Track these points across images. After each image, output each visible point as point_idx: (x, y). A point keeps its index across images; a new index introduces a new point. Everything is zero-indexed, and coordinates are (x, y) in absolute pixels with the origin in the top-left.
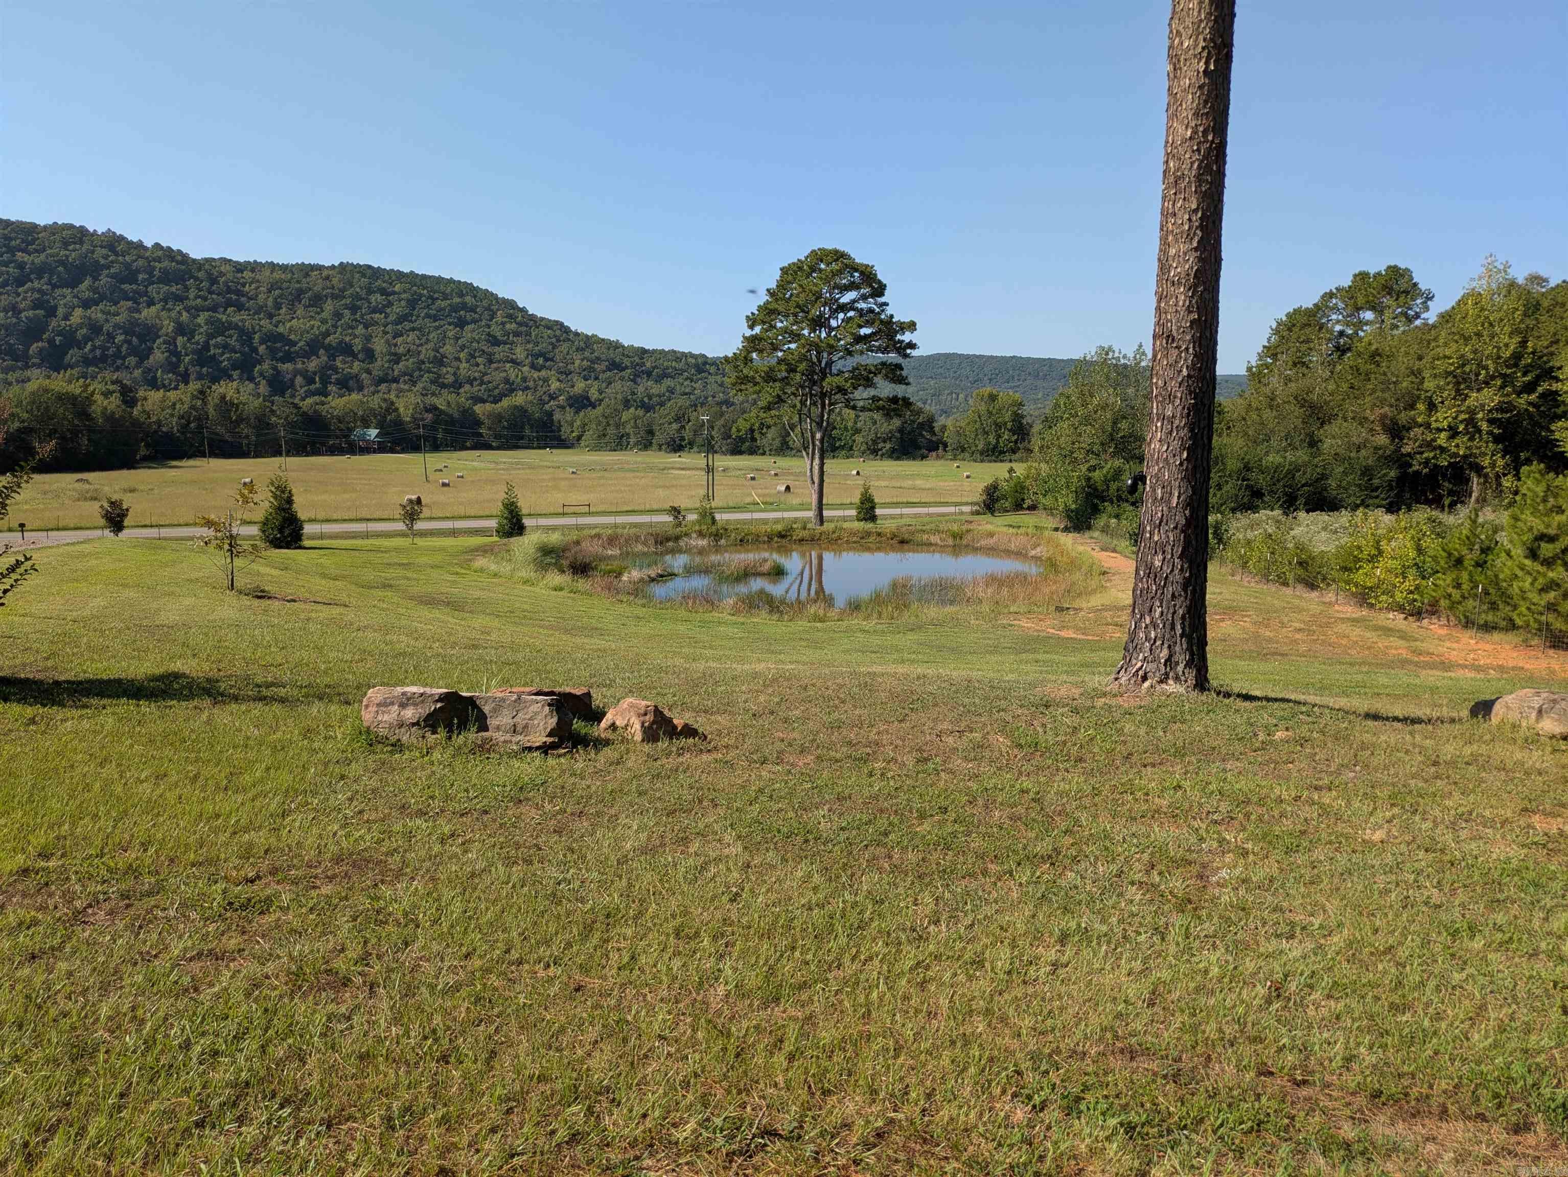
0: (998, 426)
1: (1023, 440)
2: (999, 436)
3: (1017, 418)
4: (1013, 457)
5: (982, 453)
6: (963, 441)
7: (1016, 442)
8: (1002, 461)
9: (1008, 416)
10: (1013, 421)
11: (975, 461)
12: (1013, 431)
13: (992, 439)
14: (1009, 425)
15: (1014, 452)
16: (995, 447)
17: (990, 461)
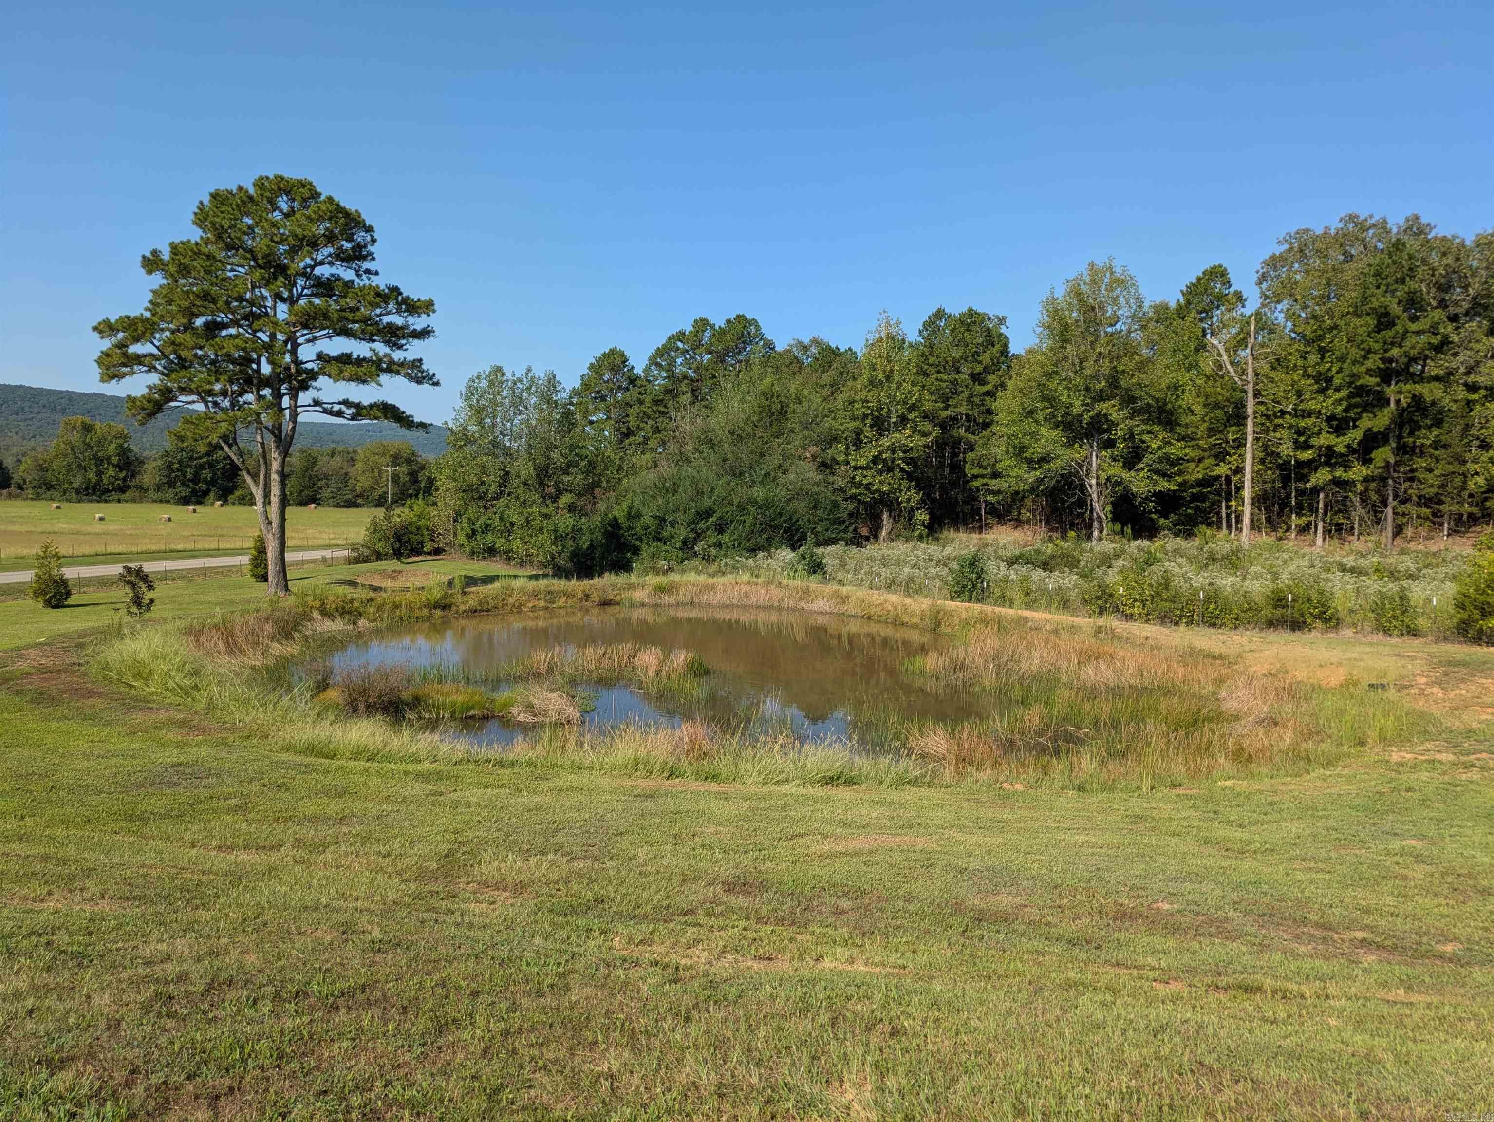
0: (99, 461)
1: (133, 476)
2: (100, 474)
3: (123, 452)
4: (123, 497)
5: (78, 492)
6: (49, 476)
7: (124, 479)
8: (106, 501)
9: (112, 449)
10: (119, 455)
11: (70, 501)
12: (120, 467)
13: (92, 475)
14: (115, 460)
15: (123, 490)
16: (97, 484)
17: (91, 501)
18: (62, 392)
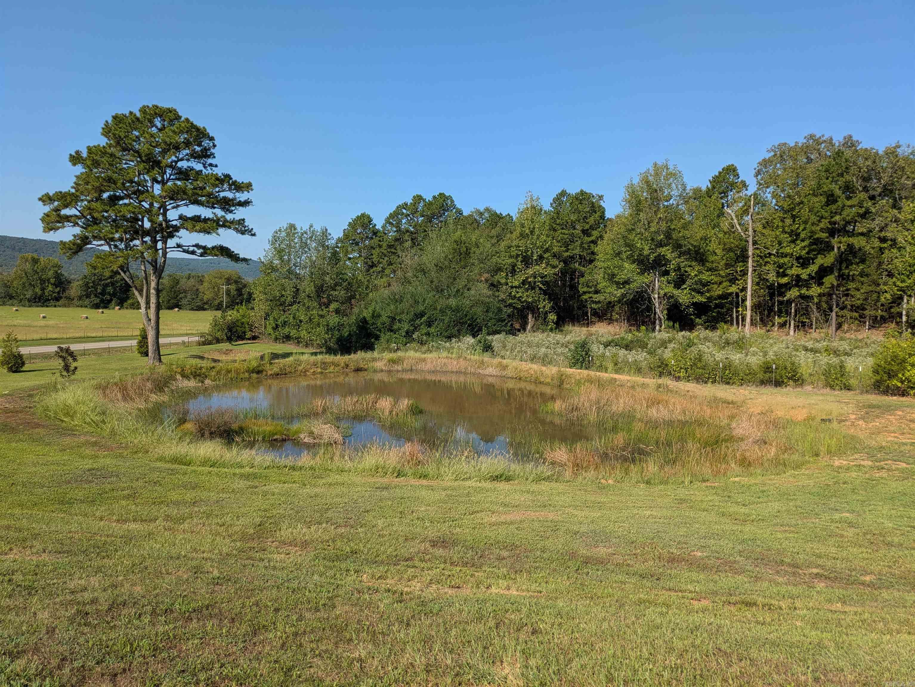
0: (43, 281)
1: (64, 291)
2: (43, 289)
3: (58, 276)
4: (57, 303)
5: (29, 300)
6: (11, 291)
7: (59, 293)
8: (47, 306)
9: (51, 274)
10: (55, 278)
11: (24, 306)
12: (56, 285)
13: (38, 290)
14: (52, 281)
15: (57, 299)
16: (41, 296)
18: (19, 239)
